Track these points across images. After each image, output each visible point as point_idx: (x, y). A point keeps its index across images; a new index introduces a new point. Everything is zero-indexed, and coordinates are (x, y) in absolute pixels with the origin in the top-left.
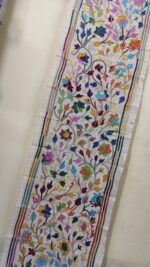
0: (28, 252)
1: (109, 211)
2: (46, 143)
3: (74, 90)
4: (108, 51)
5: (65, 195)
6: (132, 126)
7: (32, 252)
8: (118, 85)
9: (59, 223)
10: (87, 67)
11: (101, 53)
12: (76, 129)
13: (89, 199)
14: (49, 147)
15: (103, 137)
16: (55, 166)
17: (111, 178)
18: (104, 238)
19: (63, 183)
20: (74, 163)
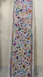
0: (15, 70)
2: (14, 40)
3: (18, 26)
4: (24, 14)
7: (16, 70)
8: (28, 22)
9: (21, 60)
11: (22, 15)
12: (20, 35)
14: (14, 41)
15: (27, 36)
16: (17, 46)
17: (32, 45)
18: (33, 61)
19: (20, 50)
20: (22, 44)
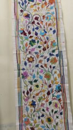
1: (67, 92)
5: (40, 92)
6: (64, 44)
10: (30, 20)
13: (54, 90)
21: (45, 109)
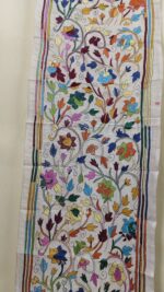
21: (89, 277)
